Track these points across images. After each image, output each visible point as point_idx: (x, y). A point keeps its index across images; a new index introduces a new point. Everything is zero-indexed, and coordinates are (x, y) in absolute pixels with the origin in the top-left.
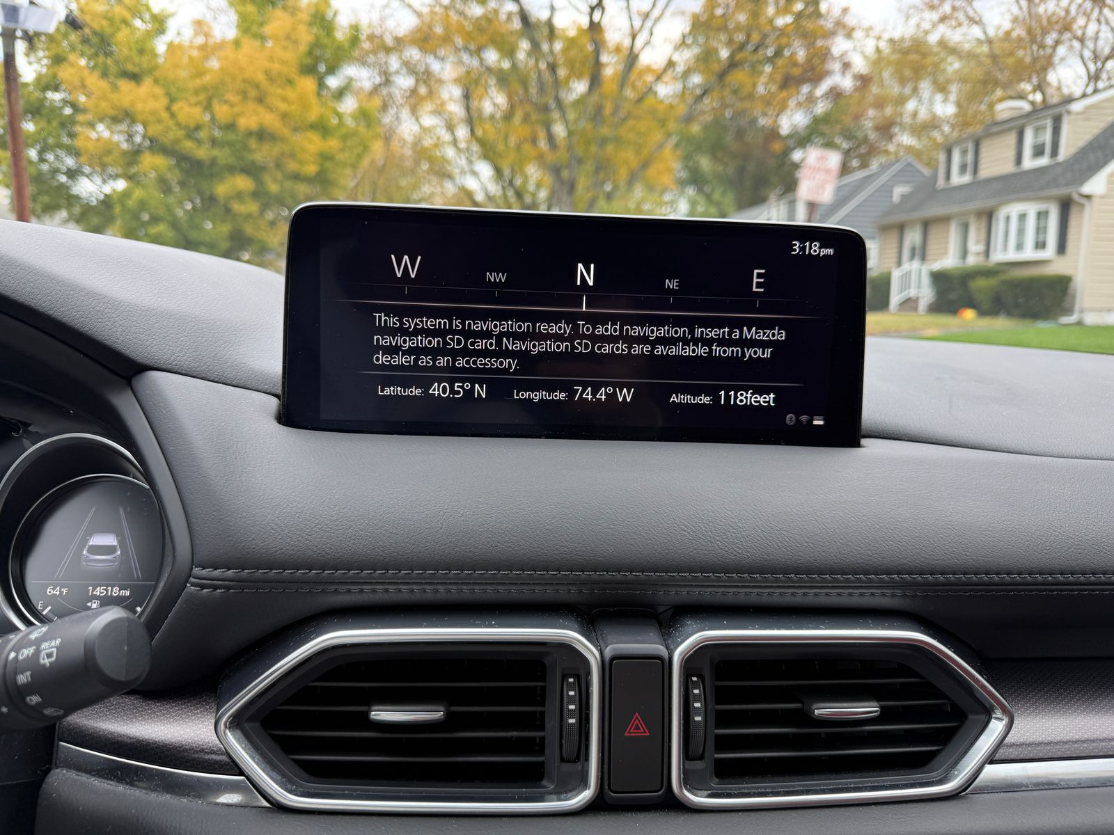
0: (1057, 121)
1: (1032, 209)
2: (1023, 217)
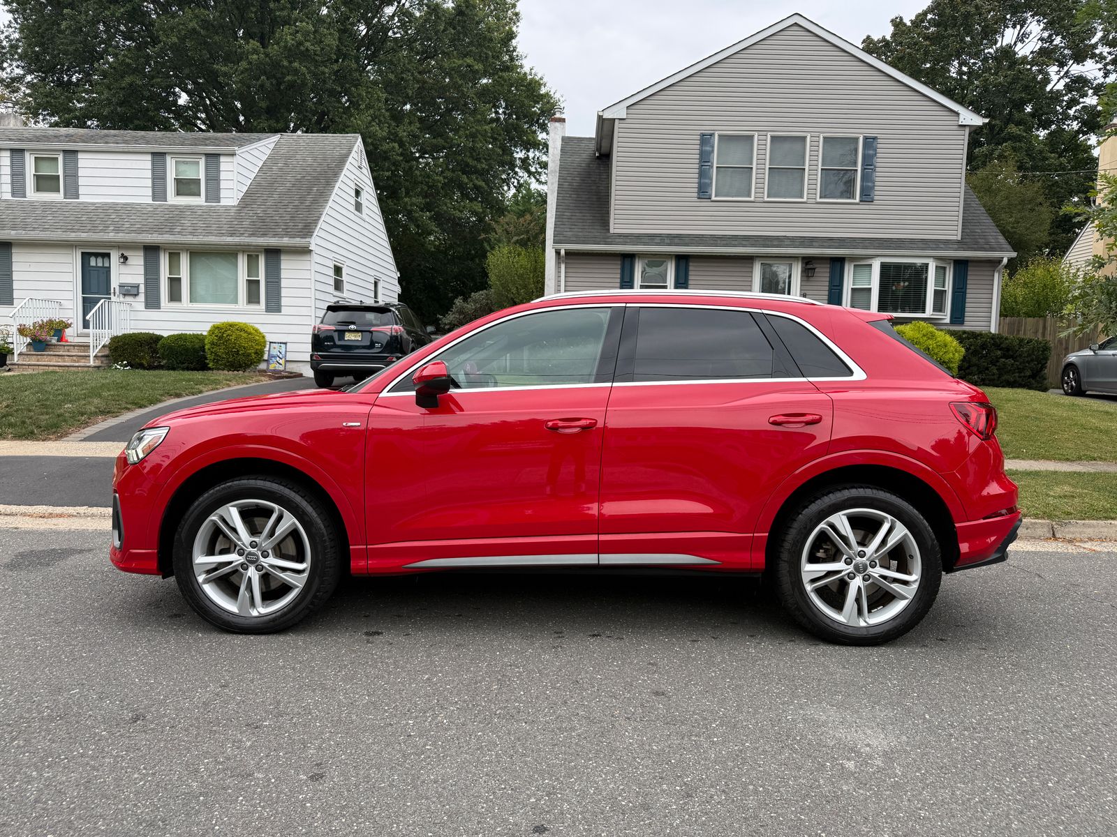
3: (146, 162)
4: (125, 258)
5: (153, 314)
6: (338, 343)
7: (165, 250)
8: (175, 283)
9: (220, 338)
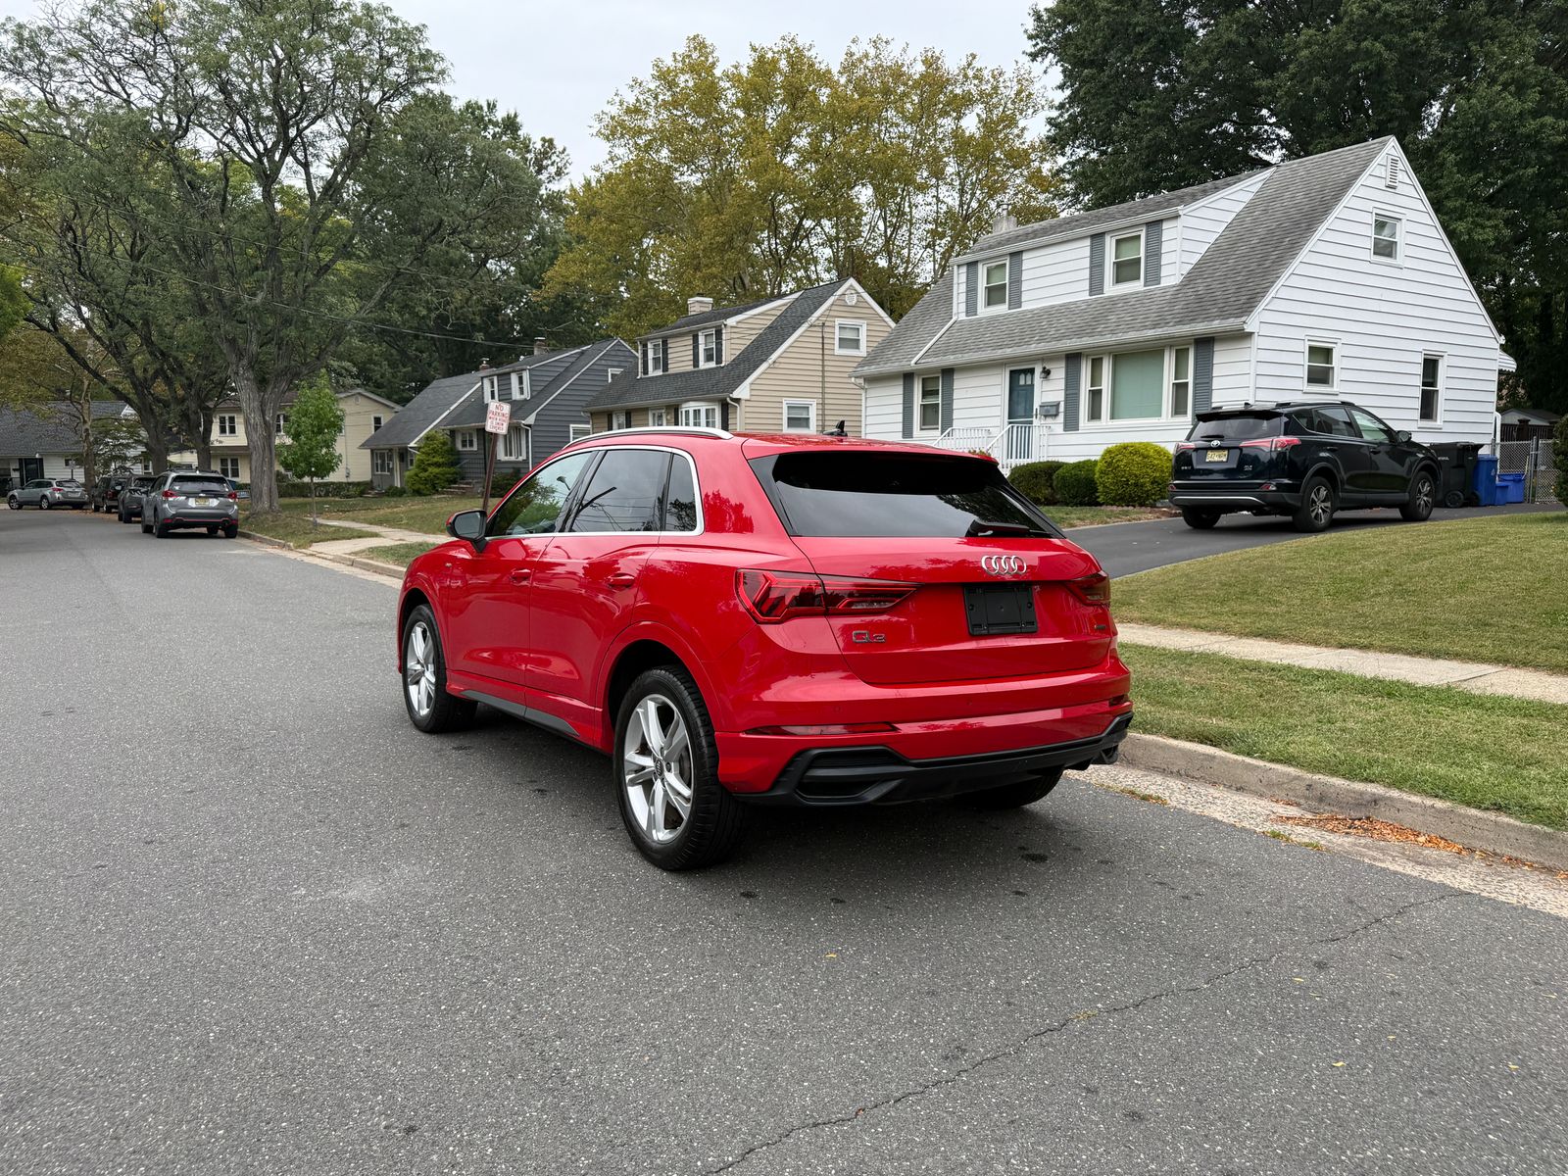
0: (719, 333)
1: (703, 407)
2: (697, 412)
3: (1084, 248)
4: (1047, 373)
5: (1072, 437)
6: (1197, 466)
7: (1087, 356)
8: (1096, 395)
9: (1110, 464)
